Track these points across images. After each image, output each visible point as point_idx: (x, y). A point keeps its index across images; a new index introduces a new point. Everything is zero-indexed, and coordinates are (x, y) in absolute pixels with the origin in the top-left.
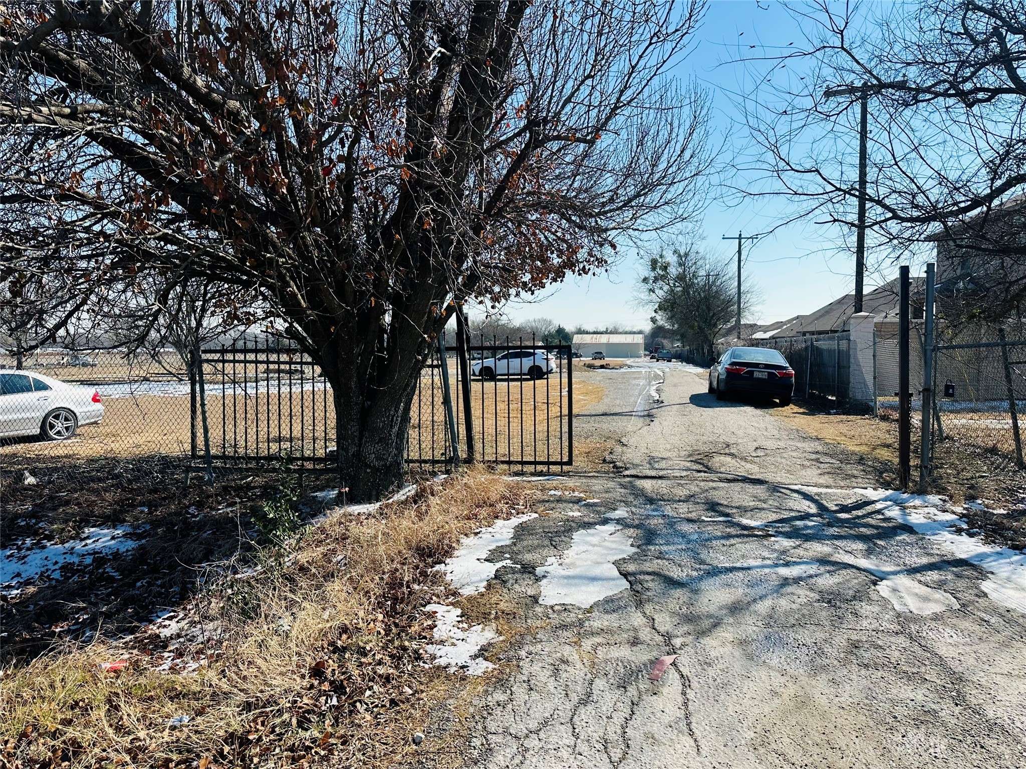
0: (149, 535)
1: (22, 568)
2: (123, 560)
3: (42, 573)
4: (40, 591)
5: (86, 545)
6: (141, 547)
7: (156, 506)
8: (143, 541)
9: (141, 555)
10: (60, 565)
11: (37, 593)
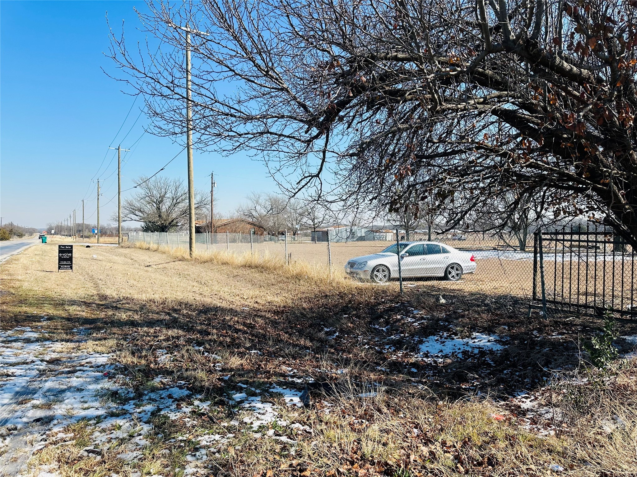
0: (509, 344)
1: (443, 348)
2: (496, 355)
3: (453, 353)
4: (453, 362)
5: (474, 342)
6: (505, 350)
7: (512, 327)
8: (506, 347)
9: (506, 355)
10: (461, 350)
11: (452, 363)
